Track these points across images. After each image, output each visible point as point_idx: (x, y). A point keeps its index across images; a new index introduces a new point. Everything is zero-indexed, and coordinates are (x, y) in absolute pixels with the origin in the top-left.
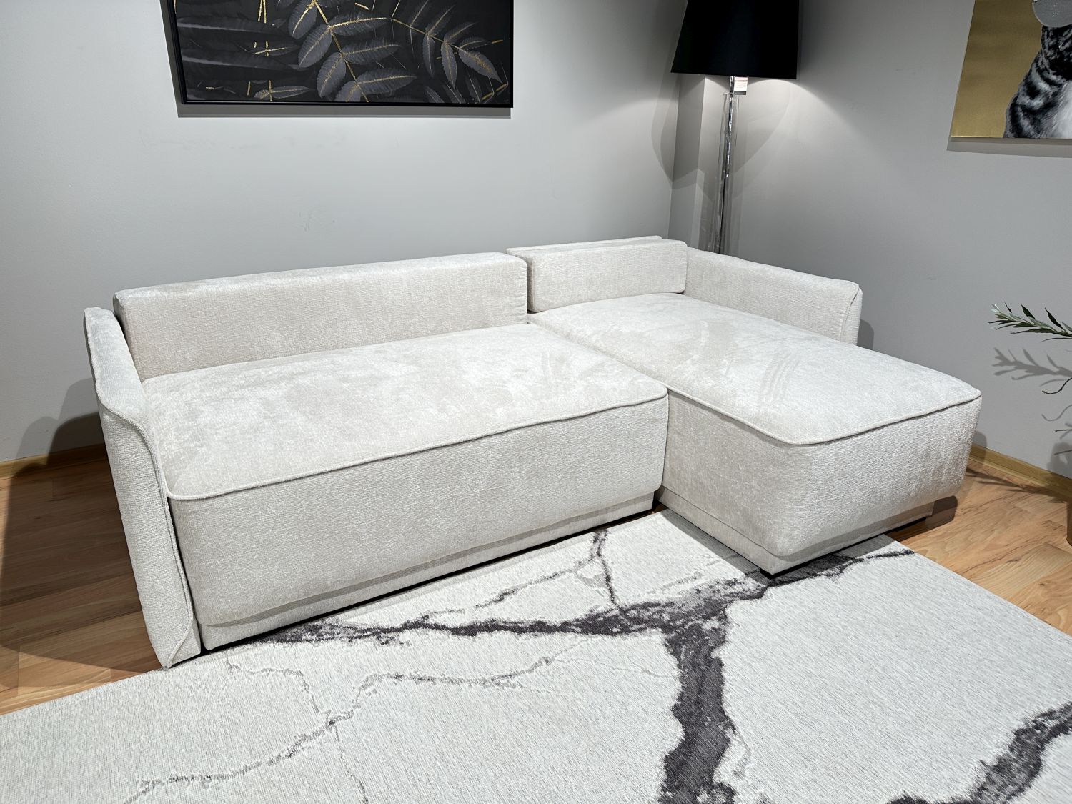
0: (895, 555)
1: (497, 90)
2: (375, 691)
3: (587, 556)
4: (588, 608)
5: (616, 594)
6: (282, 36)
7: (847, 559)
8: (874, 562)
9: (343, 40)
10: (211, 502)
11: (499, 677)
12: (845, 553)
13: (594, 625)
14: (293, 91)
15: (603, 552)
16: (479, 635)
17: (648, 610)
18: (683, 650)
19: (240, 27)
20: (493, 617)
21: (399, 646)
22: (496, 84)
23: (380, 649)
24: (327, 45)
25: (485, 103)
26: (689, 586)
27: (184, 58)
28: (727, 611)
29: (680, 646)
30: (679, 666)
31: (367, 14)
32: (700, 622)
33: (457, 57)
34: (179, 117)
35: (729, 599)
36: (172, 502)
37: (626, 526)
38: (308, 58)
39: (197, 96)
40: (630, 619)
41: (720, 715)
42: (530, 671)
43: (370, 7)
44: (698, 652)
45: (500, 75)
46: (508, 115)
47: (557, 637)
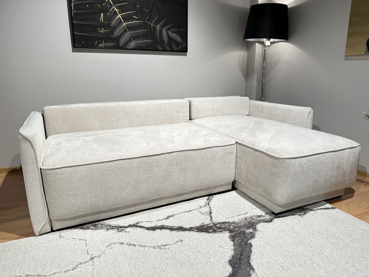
0: (328, 209)
1: (182, 46)
2: (112, 248)
3: (204, 205)
4: (201, 223)
5: (213, 218)
6: (107, 26)
7: (308, 209)
8: (318, 211)
9: (129, 28)
10: (56, 170)
11: (161, 246)
12: (307, 207)
13: (202, 229)
14: (111, 44)
15: (210, 204)
16: (157, 230)
17: (225, 225)
18: (237, 239)
19: (94, 23)
20: (163, 224)
21: (125, 233)
22: (182, 44)
23: (118, 233)
24: (123, 30)
25: (178, 50)
26: (242, 217)
27: (75, 33)
28: (257, 226)
29: (236, 238)
30: (234, 245)
31: (137, 20)
32: (245, 230)
33: (168, 35)
34: (72, 52)
35: (258, 222)
36: (42, 170)
37: (221, 195)
38: (116, 33)
39: (78, 45)
40: (217, 227)
41: (248, 264)
42: (174, 244)
43: (138, 18)
44: (242, 241)
45: (183, 41)
46: (186, 55)
47: (187, 232)
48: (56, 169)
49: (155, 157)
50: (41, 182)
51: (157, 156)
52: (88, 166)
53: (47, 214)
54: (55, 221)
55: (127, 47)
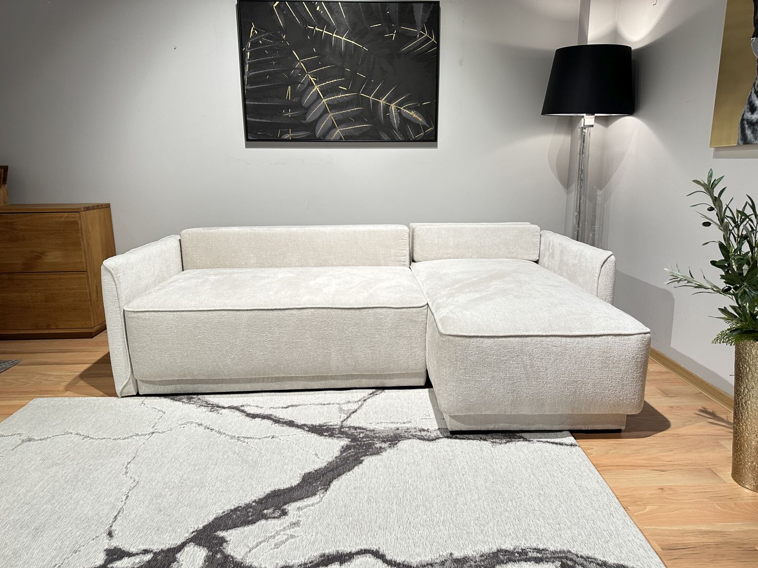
1: (426, 131)
3: (357, 400)
6: (298, 106)
7: (521, 437)
9: (333, 106)
10: (138, 314)
11: (243, 437)
12: (524, 435)
13: (318, 429)
14: (302, 134)
15: (368, 400)
17: (356, 430)
18: (350, 451)
19: (277, 102)
20: (273, 414)
21: (216, 414)
22: (425, 128)
23: (207, 413)
24: (322, 110)
25: (418, 139)
27: (248, 119)
28: (401, 441)
30: (336, 457)
31: (345, 92)
32: (378, 442)
33: (400, 114)
34: (246, 148)
35: (410, 437)
36: (126, 313)
37: (399, 391)
38: (310, 117)
39: (254, 137)
40: (340, 431)
41: (327, 483)
42: (260, 439)
43: (348, 88)
44: (356, 455)
45: (428, 122)
46: (436, 146)
47: (292, 429)
48: (139, 312)
49: (275, 312)
50: (124, 326)
51: (280, 312)
52: (179, 313)
53: (130, 370)
54: (141, 383)
55: (328, 138)
